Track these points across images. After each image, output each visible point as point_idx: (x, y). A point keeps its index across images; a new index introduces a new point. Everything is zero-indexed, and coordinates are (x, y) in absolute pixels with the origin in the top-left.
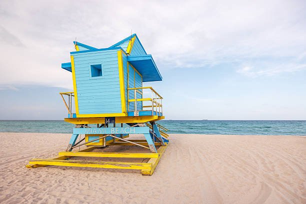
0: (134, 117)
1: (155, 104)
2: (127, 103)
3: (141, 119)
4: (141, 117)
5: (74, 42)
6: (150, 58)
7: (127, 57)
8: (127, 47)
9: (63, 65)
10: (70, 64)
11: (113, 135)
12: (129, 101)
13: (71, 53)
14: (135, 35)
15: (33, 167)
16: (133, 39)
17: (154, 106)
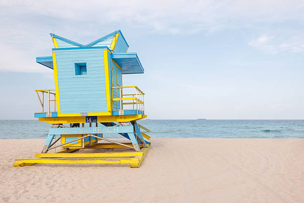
0: (118, 116)
1: (135, 101)
2: (112, 101)
3: (125, 118)
4: (125, 116)
5: (51, 34)
6: (135, 56)
7: (111, 54)
8: (111, 43)
9: (37, 58)
10: (51, 58)
11: (94, 134)
12: (114, 99)
13: (53, 49)
14: (120, 31)
15: (20, 165)
16: (117, 35)
17: (134, 103)
